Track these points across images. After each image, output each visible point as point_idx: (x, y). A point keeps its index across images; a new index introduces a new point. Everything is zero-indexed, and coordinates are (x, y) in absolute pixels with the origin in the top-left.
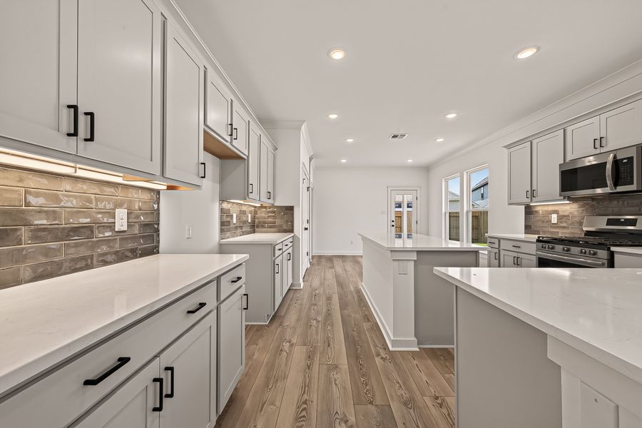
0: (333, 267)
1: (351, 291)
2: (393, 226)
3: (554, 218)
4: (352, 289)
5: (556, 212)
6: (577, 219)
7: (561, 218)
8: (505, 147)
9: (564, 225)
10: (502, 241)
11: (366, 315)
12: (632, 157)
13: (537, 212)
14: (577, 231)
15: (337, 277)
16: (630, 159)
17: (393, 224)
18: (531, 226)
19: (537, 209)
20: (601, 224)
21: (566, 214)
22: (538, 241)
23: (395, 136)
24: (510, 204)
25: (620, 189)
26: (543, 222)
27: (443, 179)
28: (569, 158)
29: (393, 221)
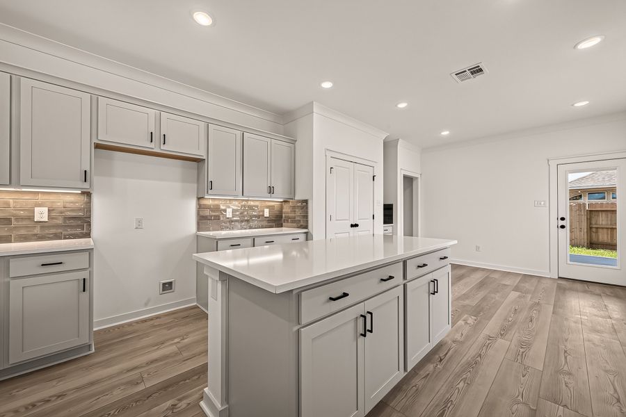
2: (563, 227)
29: (563, 219)
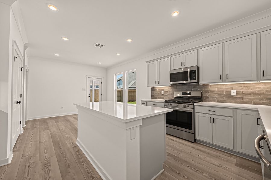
0: (48, 128)
1: (68, 149)
2: (89, 97)
3: (163, 92)
4: (69, 146)
5: (163, 90)
6: (171, 92)
7: (165, 92)
8: (146, 62)
9: (166, 95)
10: (148, 103)
11: (88, 172)
12: (196, 70)
13: (156, 90)
14: (171, 97)
15: (53, 137)
16: (195, 71)
17: (89, 95)
18: (153, 95)
19: (156, 89)
20: (179, 94)
21: (167, 91)
22: (165, 102)
23: (97, 45)
24: (148, 86)
25: (192, 81)
26: (158, 94)
27: (115, 75)
28: (172, 69)
29: (89, 94)
